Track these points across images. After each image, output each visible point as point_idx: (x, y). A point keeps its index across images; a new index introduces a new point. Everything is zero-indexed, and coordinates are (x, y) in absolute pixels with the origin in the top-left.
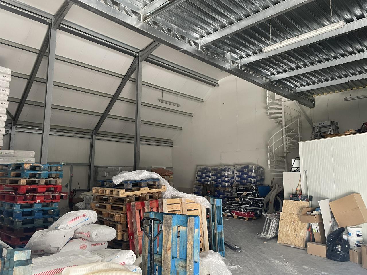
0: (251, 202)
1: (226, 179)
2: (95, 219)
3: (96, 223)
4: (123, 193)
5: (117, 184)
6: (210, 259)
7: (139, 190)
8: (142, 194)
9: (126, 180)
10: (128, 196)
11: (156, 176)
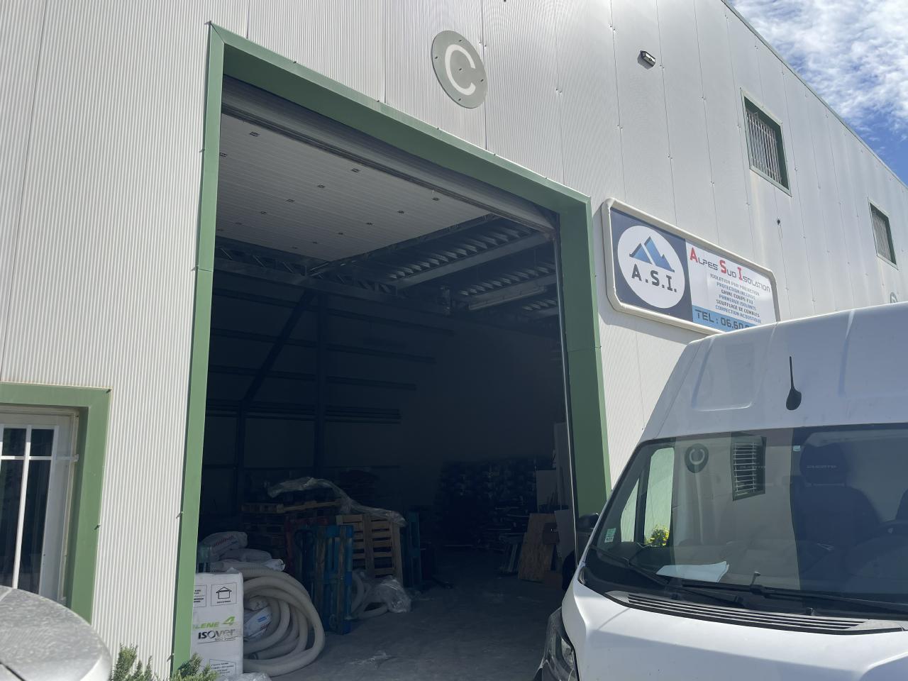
0: (515, 524)
1: (489, 485)
2: (245, 543)
3: (247, 547)
4: (280, 509)
5: (273, 497)
6: (386, 584)
7: (303, 504)
8: (307, 509)
9: (286, 491)
10: (287, 512)
11: (326, 484)
